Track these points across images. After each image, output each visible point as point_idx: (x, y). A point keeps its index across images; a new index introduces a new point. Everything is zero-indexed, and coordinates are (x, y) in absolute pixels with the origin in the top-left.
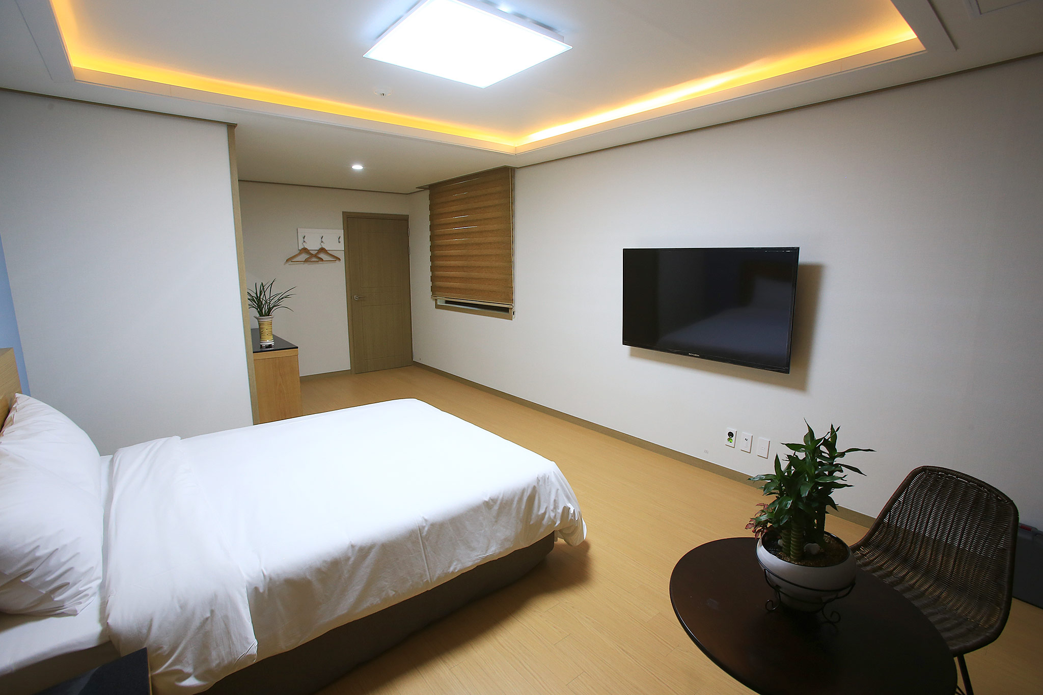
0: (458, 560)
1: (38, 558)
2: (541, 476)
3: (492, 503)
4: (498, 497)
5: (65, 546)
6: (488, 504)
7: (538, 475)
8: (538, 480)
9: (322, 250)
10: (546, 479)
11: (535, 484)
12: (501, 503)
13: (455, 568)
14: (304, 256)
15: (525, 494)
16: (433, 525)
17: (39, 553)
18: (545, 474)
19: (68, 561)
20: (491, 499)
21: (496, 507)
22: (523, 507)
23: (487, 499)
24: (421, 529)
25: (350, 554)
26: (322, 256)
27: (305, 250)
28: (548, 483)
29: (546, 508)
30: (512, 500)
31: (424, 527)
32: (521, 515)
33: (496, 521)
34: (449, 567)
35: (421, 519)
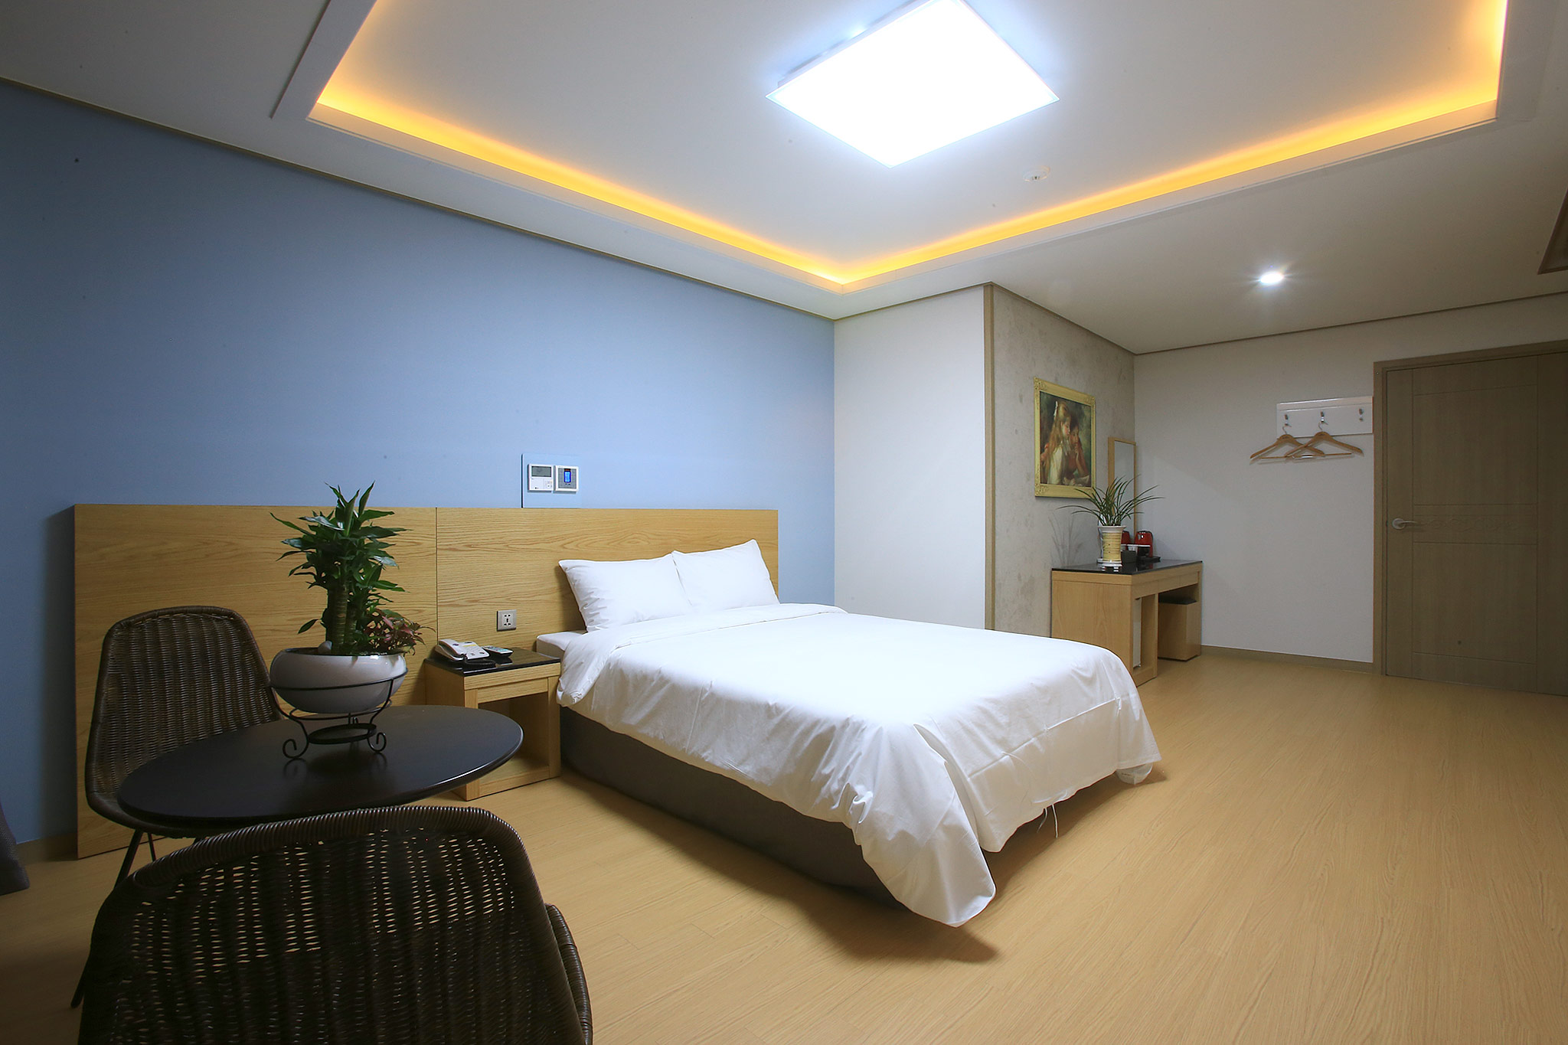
0: (713, 751)
1: (591, 598)
2: (855, 720)
3: (774, 712)
4: (784, 709)
5: (603, 599)
6: (770, 711)
7: (853, 716)
8: (846, 723)
9: (1321, 436)
10: (860, 731)
11: (838, 726)
12: (783, 720)
13: (707, 757)
14: (1287, 448)
15: (817, 728)
16: (712, 694)
17: (592, 596)
18: (863, 721)
19: (600, 608)
20: (776, 707)
21: (776, 721)
22: (806, 744)
23: (771, 703)
24: (703, 691)
25: (655, 677)
26: (1324, 446)
27: (1286, 439)
28: (859, 737)
29: (833, 771)
30: (797, 725)
31: (706, 691)
32: (799, 755)
33: (768, 739)
34: (704, 751)
35: (709, 682)
